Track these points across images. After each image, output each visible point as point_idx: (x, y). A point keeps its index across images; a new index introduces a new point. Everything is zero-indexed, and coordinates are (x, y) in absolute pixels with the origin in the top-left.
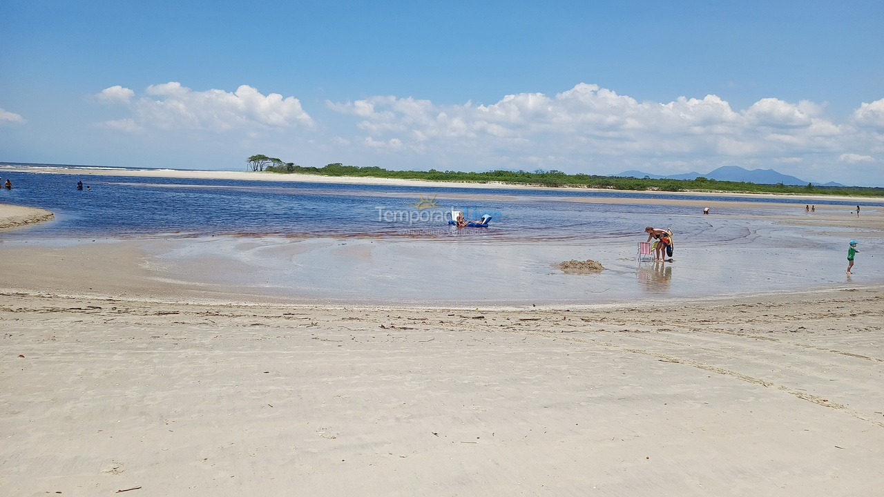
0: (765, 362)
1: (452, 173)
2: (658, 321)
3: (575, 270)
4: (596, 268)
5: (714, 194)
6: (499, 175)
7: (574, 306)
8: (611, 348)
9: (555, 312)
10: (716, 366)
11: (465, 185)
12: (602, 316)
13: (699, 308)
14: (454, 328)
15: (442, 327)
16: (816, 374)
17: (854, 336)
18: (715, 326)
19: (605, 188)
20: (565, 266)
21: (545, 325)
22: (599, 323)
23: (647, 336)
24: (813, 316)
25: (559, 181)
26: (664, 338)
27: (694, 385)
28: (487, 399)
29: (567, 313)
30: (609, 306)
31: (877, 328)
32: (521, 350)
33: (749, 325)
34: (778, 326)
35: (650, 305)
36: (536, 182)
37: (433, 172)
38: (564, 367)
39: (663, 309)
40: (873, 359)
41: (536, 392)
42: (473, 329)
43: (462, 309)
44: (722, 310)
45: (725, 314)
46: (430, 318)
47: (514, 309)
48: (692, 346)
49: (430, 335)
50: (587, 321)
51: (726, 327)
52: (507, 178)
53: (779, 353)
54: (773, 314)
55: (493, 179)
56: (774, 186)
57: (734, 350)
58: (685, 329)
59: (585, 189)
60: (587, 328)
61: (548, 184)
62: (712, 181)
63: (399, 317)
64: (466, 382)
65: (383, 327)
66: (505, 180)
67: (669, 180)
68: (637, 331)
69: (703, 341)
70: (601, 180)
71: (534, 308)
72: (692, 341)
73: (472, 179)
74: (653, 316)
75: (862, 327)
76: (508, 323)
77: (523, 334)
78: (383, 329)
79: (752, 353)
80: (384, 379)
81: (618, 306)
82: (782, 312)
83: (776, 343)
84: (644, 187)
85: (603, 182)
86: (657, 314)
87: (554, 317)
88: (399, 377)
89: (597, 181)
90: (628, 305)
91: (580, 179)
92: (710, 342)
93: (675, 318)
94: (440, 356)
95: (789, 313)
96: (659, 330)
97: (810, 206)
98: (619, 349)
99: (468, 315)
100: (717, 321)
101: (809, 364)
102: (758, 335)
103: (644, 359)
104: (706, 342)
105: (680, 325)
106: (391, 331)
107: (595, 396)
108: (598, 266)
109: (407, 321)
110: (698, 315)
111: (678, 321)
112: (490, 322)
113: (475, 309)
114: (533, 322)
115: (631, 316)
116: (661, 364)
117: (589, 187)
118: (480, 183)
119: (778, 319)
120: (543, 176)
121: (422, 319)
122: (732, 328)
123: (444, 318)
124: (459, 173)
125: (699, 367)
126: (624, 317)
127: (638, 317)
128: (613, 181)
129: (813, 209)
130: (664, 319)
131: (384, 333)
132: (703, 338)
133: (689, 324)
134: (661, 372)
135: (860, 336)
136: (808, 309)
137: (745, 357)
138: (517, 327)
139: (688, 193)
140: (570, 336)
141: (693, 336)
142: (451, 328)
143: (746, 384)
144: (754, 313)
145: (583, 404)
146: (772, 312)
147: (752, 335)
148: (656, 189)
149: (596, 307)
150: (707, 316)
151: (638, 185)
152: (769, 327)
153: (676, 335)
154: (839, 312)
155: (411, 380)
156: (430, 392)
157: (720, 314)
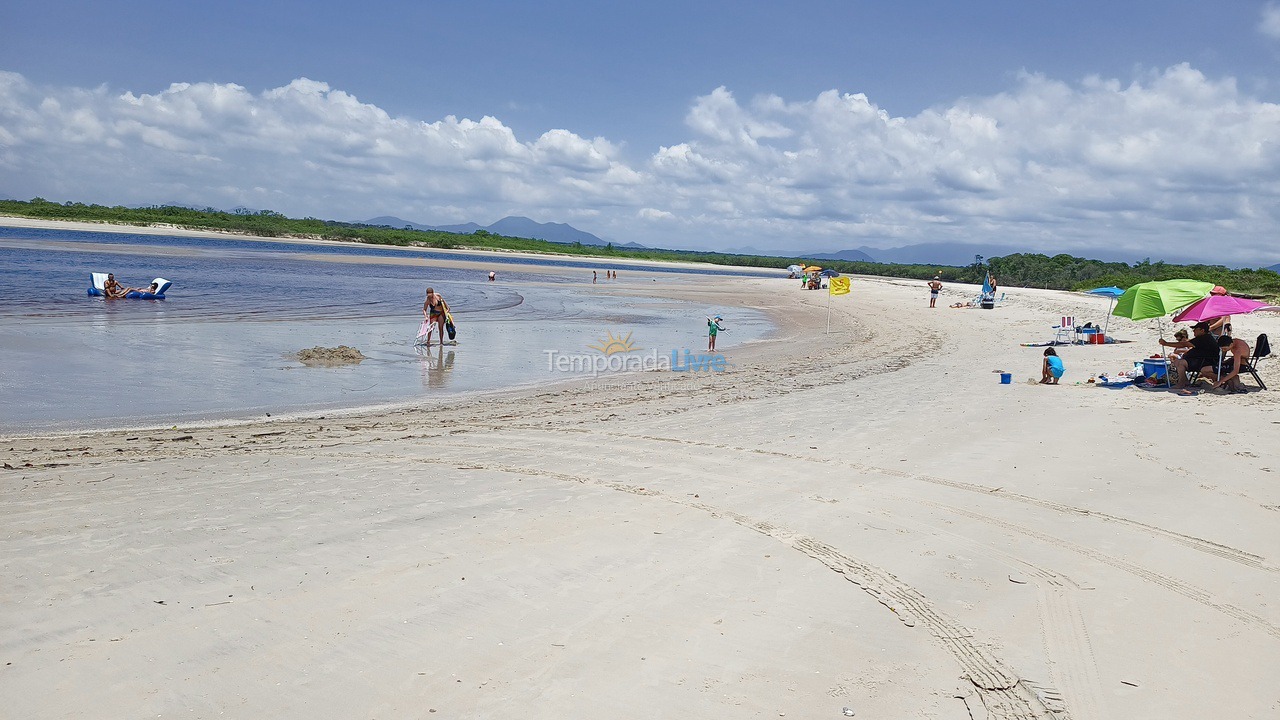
0: (579, 456)
1: (80, 205)
2: (449, 421)
3: (322, 361)
4: (353, 357)
5: (499, 253)
6: (170, 214)
7: (330, 412)
8: (395, 460)
9: (304, 421)
10: (527, 467)
11: (106, 227)
12: (375, 421)
13: (496, 402)
14: (145, 458)
15: (122, 458)
16: (630, 463)
17: (665, 419)
18: (518, 421)
19: (349, 240)
20: (306, 356)
21: (295, 440)
22: (370, 431)
23: (439, 441)
24: (624, 402)
25: (276, 227)
26: (461, 442)
27: (504, 492)
28: (230, 546)
29: (321, 422)
30: (380, 408)
31: (684, 409)
32: (265, 477)
33: (557, 416)
34: (589, 415)
35: (434, 402)
36: (238, 227)
37: (38, 202)
38: (335, 491)
39: (453, 407)
40: (683, 441)
41: (303, 527)
42: (178, 456)
43: (147, 429)
44: (524, 402)
45: (528, 406)
46: (95, 447)
47: (238, 423)
48: (496, 447)
49: (104, 470)
50: (353, 429)
51: (531, 422)
52: (185, 218)
53: (593, 445)
54: (582, 402)
55: (160, 220)
56: (570, 245)
57: (545, 446)
58: (484, 428)
59: (318, 241)
60: (357, 438)
61: (259, 231)
62: (496, 237)
63: (34, 450)
64: (189, 528)
65: (7, 466)
66: (182, 223)
67: (439, 232)
68: (424, 436)
69: (507, 440)
70: (342, 228)
71: (269, 419)
72: (495, 441)
73: (120, 218)
74: (442, 416)
75: (671, 409)
76: (236, 442)
77: (264, 454)
78: (7, 471)
79: (564, 448)
80: (42, 543)
81: (392, 406)
82: (589, 399)
83: (588, 435)
84: (406, 241)
85: (347, 231)
86: (445, 413)
87: (305, 429)
88: (69, 537)
89: (336, 229)
90: (406, 405)
91: (310, 226)
92: (517, 441)
93: (469, 416)
94: (133, 499)
95: (598, 400)
96: (452, 432)
97: (611, 271)
98: (405, 460)
99: (163, 436)
100: (520, 415)
101: (623, 453)
102: (568, 428)
103: (439, 469)
104: (512, 442)
105: (477, 423)
106: (27, 472)
107: (384, 520)
108: (356, 355)
109: (53, 455)
110: (497, 410)
111: (474, 419)
112: (204, 442)
113: (171, 427)
114: (276, 437)
115: (414, 418)
116: (462, 472)
117: (325, 238)
118: (136, 225)
119: (588, 407)
120: (249, 218)
121: (80, 450)
122: (539, 422)
123: (123, 444)
124: (93, 207)
125: (507, 471)
126: (405, 419)
127: (423, 418)
128: (362, 231)
129: (614, 275)
130: (456, 419)
131: (16, 476)
132: (507, 437)
133: (489, 422)
134: (463, 482)
135: (670, 419)
136: (617, 395)
137: (557, 453)
138: (251, 447)
139: (467, 251)
140: (335, 451)
141: (495, 435)
142: (141, 457)
143: (561, 483)
144: (560, 403)
145: (370, 532)
146: (579, 400)
147: (562, 428)
148: (422, 244)
149: (361, 410)
150: (508, 410)
151: (398, 238)
152: (578, 418)
153: (475, 436)
154: (647, 395)
155: (92, 538)
156: (133, 550)
157: (522, 407)
